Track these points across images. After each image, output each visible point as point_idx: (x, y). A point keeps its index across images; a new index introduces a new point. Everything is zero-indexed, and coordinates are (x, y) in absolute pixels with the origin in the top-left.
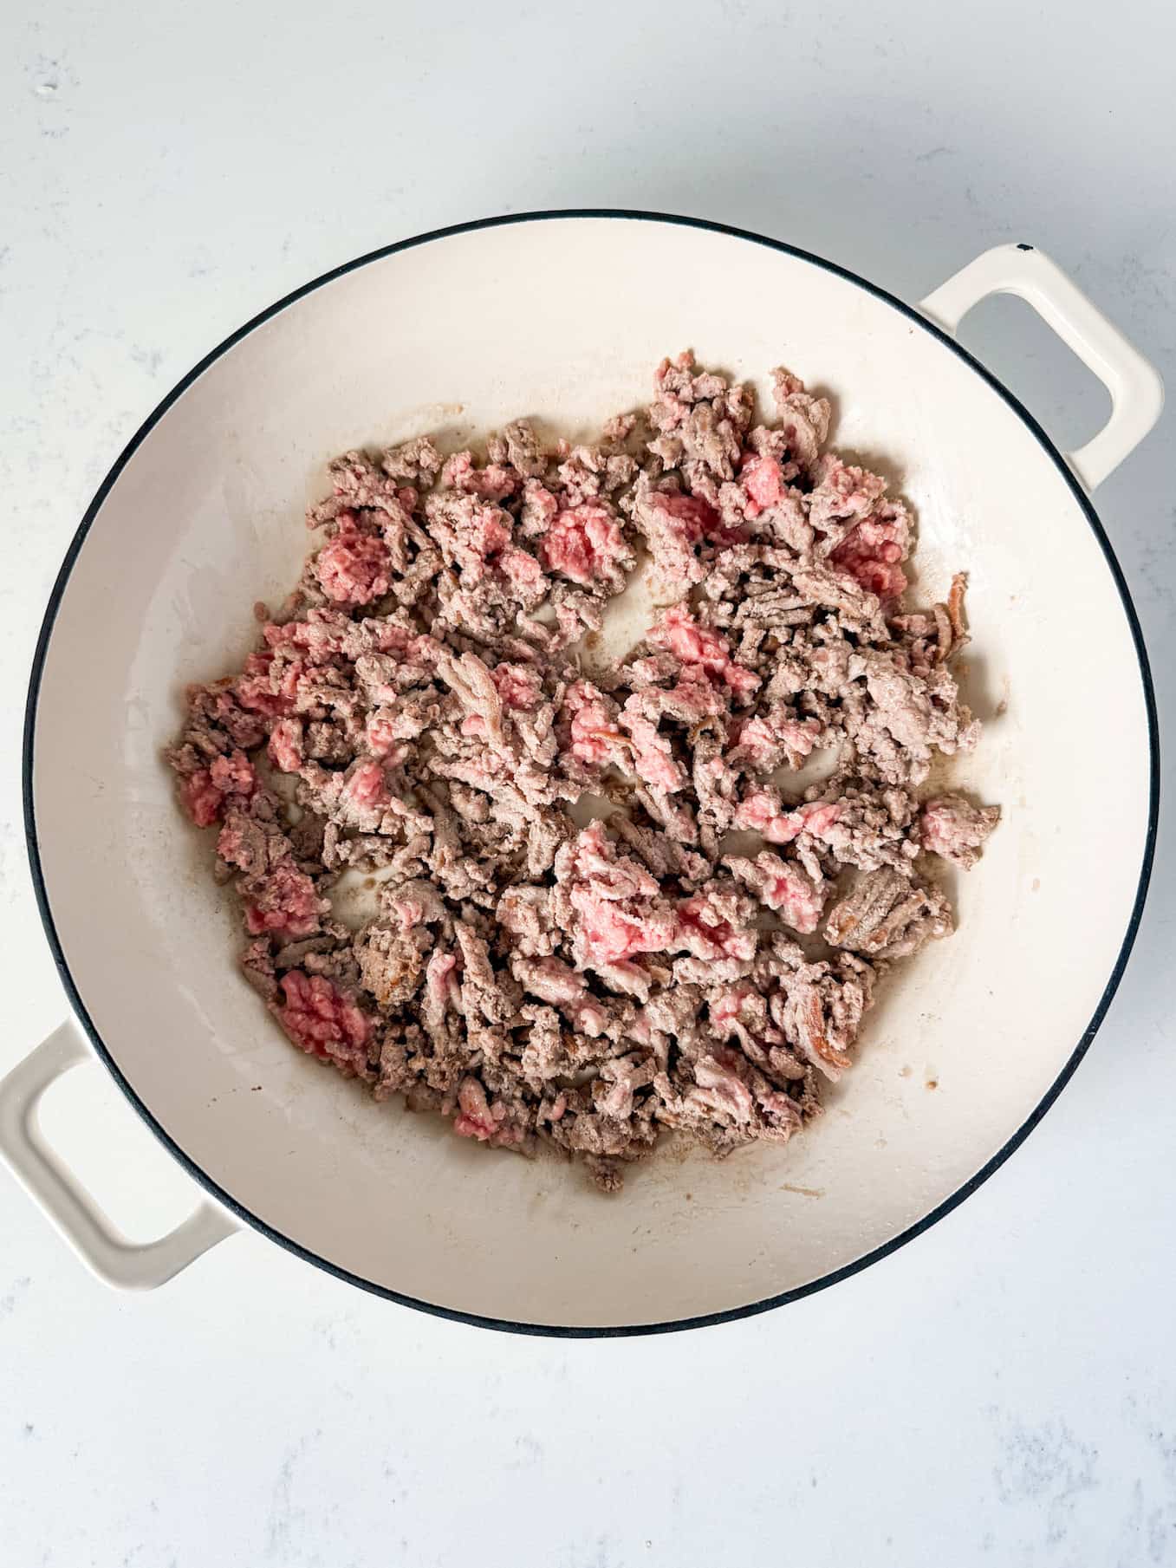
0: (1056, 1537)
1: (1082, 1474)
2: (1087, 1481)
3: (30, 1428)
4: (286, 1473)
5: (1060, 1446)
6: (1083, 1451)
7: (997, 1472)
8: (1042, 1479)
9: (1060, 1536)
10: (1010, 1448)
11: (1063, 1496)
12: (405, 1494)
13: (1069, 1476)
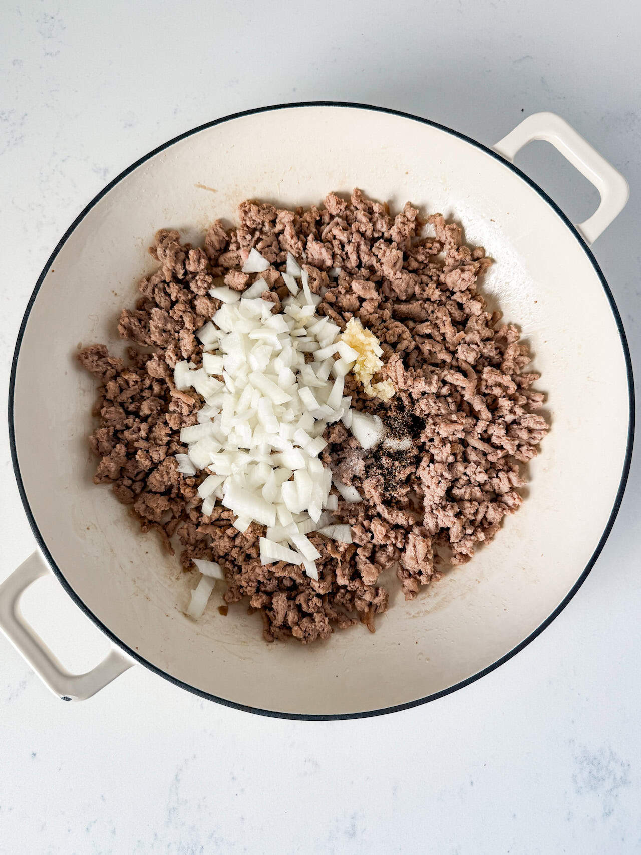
0: (608, 814)
1: (621, 778)
2: (625, 782)
3: (34, 755)
4: (177, 779)
5: (609, 762)
6: (622, 765)
7: (574, 777)
8: (599, 781)
9: (610, 813)
10: (582, 763)
11: (612, 790)
12: (243, 790)
13: (615, 779)
